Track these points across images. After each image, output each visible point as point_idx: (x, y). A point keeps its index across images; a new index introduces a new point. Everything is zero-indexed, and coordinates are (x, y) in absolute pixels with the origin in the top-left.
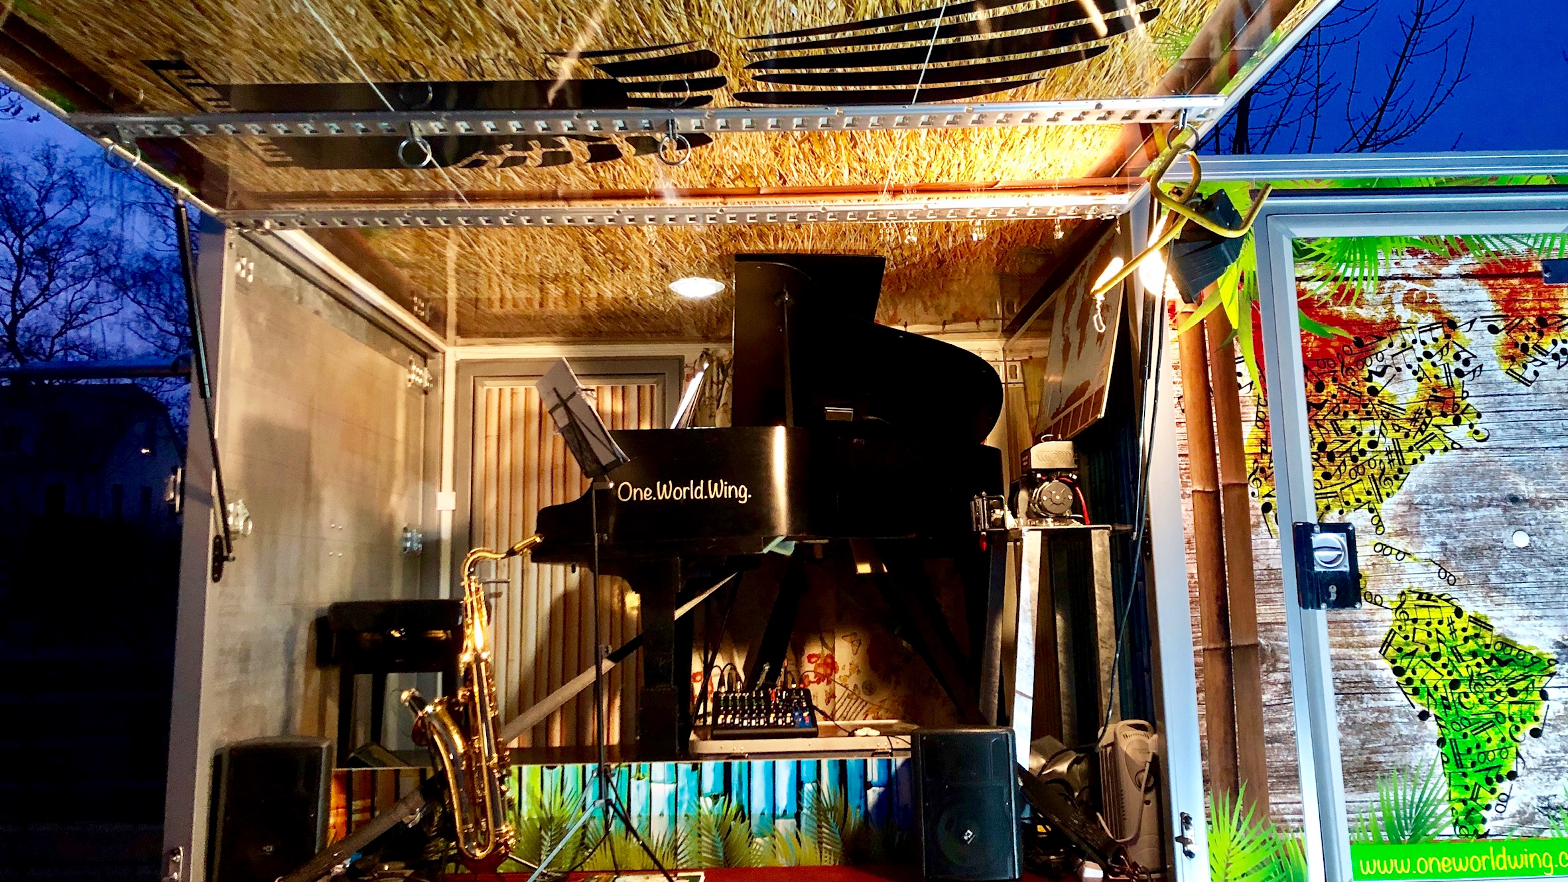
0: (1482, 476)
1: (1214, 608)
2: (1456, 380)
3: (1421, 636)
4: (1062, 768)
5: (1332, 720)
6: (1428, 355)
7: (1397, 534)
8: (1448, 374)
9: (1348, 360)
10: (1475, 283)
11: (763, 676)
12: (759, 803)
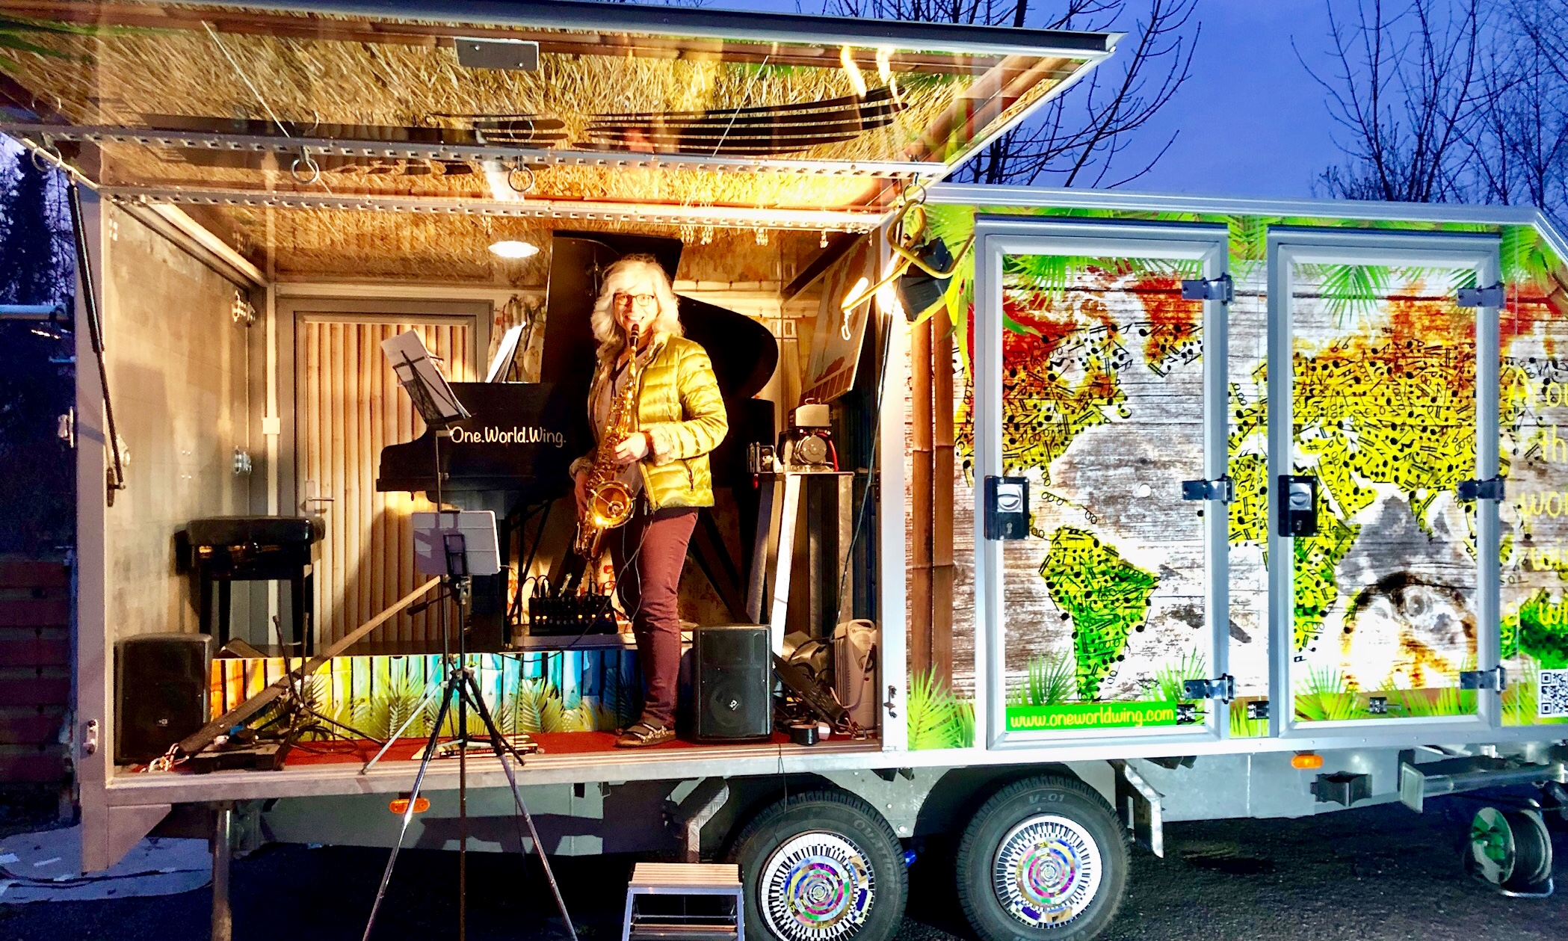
0: (1124, 444)
1: (923, 541)
2: (1113, 371)
3: (1069, 560)
4: (807, 655)
5: (1001, 618)
6: (1095, 350)
7: (1059, 485)
8: (1107, 366)
9: (1037, 353)
10: (1134, 296)
11: (566, 584)
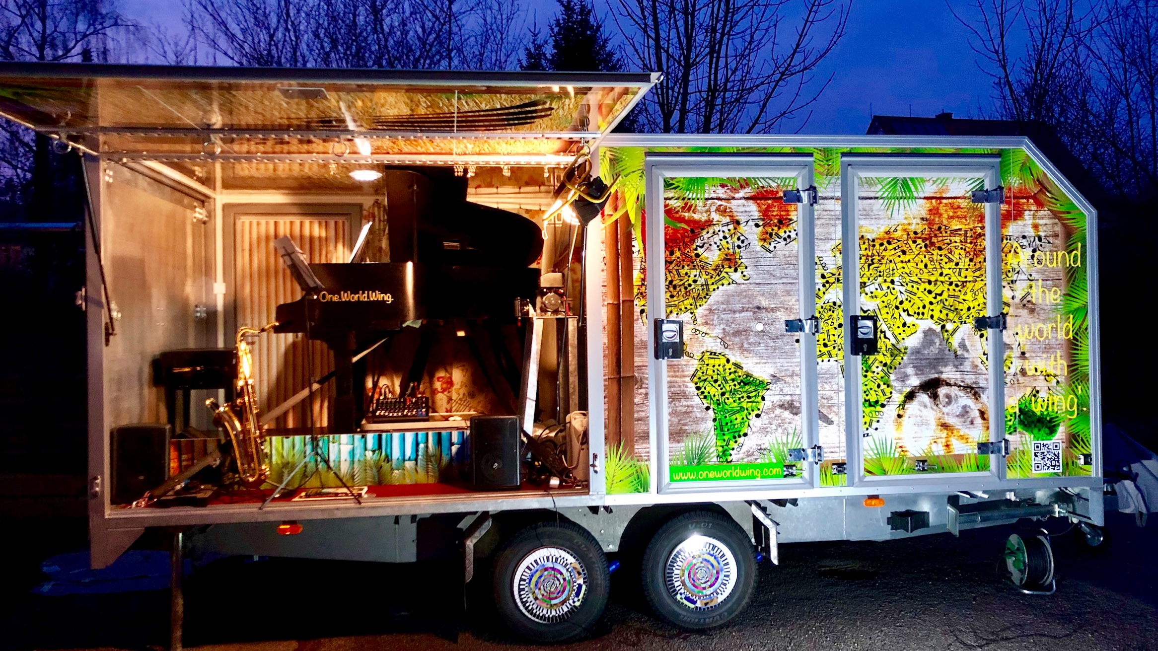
0: (745, 297)
1: (614, 359)
2: (737, 250)
3: (710, 372)
4: (552, 435)
5: (666, 410)
6: (725, 238)
7: (703, 324)
8: (734, 248)
9: (686, 240)
10: (751, 202)
11: (410, 389)
12: (396, 454)
